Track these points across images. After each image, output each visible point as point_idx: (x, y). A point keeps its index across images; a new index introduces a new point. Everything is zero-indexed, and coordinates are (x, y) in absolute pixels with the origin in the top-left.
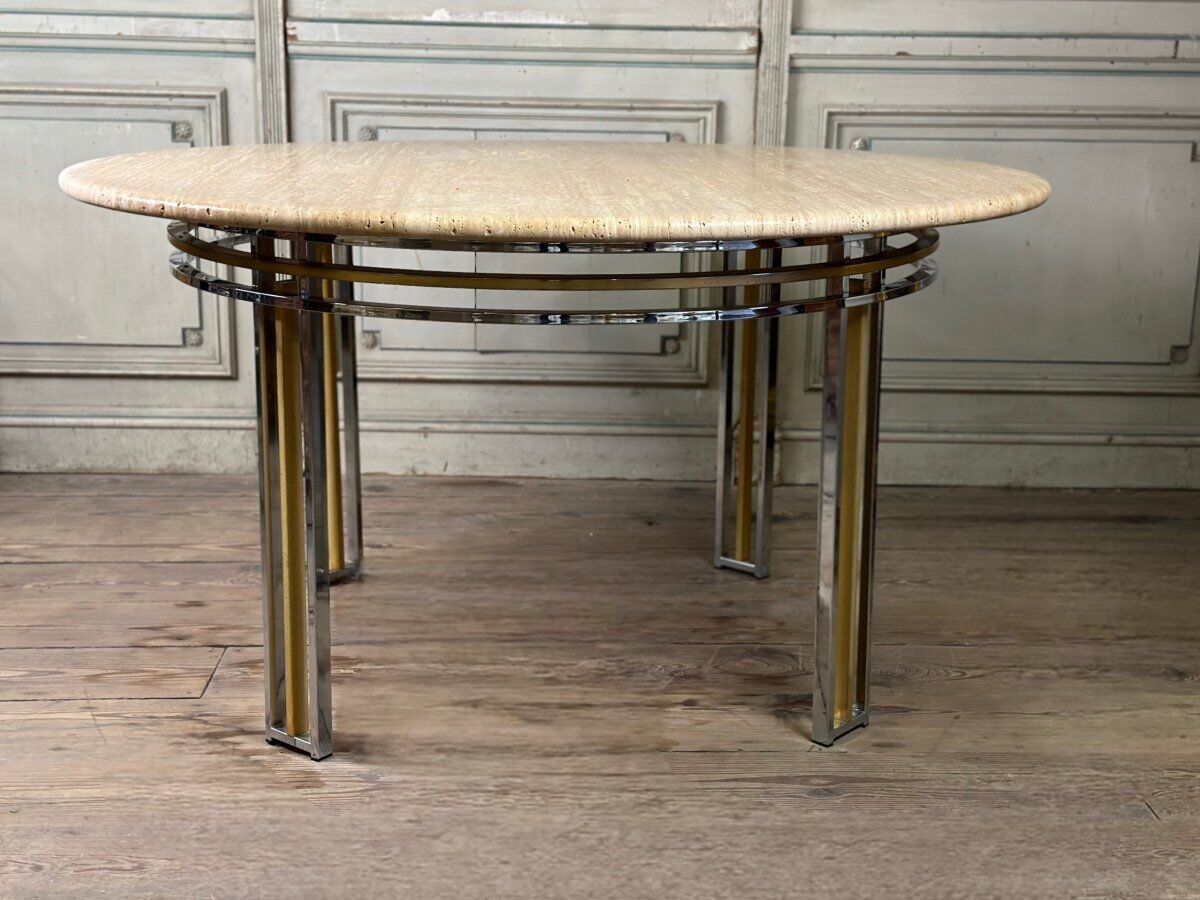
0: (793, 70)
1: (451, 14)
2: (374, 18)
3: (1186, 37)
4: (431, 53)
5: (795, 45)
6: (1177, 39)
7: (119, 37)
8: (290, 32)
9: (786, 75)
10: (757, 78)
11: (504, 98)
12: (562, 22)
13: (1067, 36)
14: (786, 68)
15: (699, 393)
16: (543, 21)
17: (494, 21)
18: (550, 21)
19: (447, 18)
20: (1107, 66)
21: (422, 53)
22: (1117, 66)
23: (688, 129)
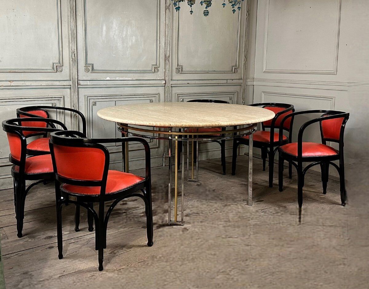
0: (171, 87)
1: (110, 78)
2: (95, 79)
3: (228, 80)
4: (107, 86)
5: (172, 82)
6: (227, 80)
7: (41, 85)
8: (79, 83)
9: (170, 88)
10: (165, 88)
11: (121, 94)
12: (131, 79)
13: (212, 80)
14: (170, 87)
15: (157, 149)
16: (127, 79)
17: (118, 79)
18: (129, 79)
19: (109, 79)
20: (217, 85)
21: (105, 86)
22: (219, 85)
23: (153, 99)
